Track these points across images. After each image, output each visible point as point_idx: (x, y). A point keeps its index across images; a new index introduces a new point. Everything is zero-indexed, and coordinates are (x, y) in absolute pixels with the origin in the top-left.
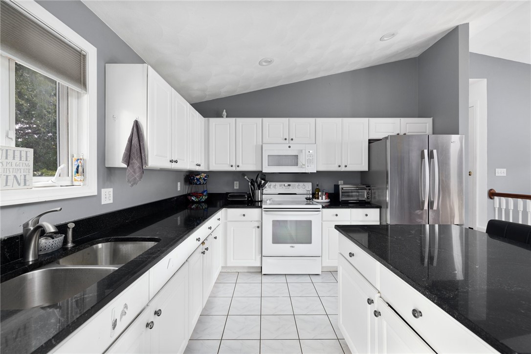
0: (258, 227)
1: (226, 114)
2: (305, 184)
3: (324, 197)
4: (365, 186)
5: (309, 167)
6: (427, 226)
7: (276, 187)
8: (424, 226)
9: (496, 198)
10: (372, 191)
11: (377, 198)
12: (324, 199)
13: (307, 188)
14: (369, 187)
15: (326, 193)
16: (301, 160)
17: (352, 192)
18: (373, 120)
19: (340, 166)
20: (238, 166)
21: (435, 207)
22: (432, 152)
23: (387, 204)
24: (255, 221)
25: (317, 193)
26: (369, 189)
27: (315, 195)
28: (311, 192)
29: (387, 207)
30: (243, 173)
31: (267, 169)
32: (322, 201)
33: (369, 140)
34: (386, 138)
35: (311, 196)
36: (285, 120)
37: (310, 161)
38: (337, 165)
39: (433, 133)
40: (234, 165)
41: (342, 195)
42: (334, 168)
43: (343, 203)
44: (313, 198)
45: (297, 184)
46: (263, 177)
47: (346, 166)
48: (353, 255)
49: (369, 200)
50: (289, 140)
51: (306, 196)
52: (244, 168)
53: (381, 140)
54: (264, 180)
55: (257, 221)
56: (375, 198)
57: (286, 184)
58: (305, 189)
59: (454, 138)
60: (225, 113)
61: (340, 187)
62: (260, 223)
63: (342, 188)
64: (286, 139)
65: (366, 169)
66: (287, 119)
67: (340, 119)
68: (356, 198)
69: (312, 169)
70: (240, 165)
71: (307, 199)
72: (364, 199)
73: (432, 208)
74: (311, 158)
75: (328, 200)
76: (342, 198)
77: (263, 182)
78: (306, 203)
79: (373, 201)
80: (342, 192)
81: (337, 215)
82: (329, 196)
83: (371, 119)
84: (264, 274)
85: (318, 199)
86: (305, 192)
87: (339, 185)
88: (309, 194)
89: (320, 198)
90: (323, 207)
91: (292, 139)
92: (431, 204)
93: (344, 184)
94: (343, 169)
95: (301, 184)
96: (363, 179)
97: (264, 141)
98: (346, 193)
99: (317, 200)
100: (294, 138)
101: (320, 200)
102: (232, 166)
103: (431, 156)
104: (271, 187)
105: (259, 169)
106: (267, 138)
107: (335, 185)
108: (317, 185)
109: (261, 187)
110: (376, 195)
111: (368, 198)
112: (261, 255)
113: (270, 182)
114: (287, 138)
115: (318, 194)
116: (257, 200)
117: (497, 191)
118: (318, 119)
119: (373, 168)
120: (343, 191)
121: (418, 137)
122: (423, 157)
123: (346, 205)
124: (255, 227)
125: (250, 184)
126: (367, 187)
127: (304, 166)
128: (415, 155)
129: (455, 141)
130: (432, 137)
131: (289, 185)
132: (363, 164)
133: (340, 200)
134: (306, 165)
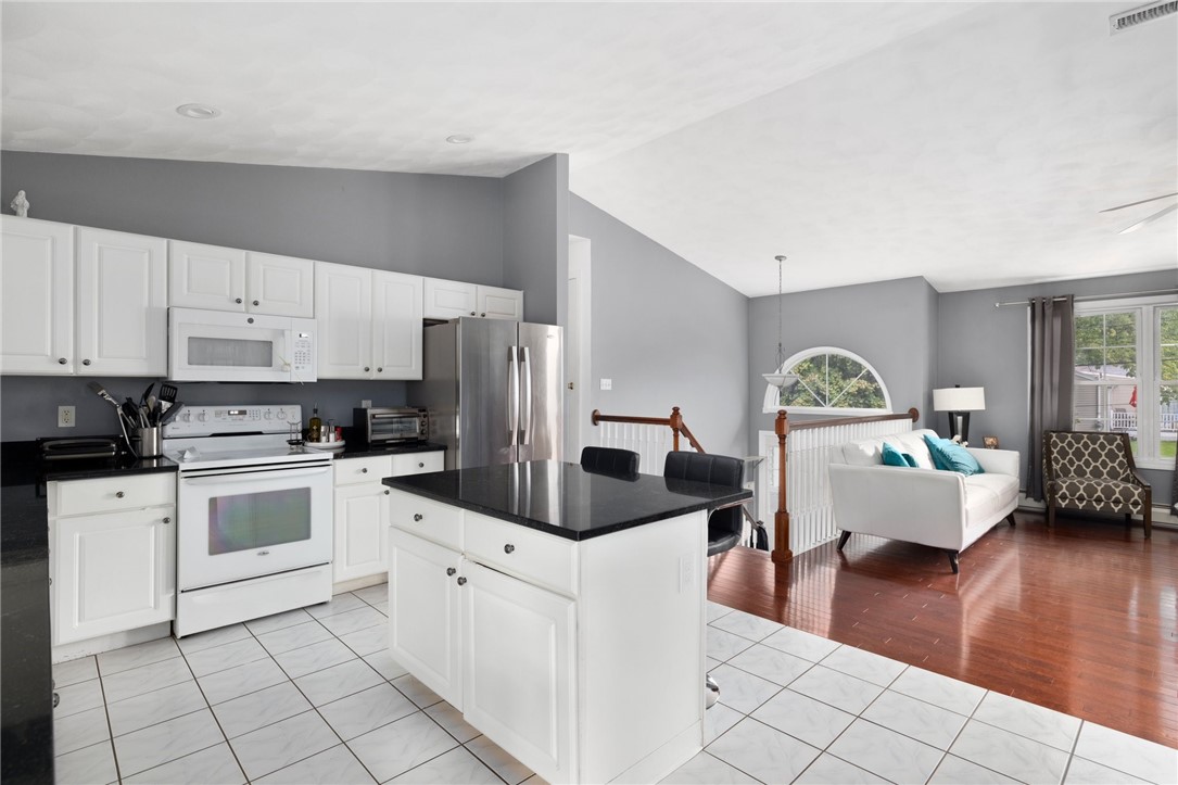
0: (166, 521)
1: (27, 204)
2: (285, 408)
3: (332, 436)
4: (416, 411)
5: (300, 370)
6: (516, 465)
7: (206, 418)
8: (513, 465)
9: (602, 423)
10: (430, 419)
11: (439, 432)
12: (332, 441)
13: (290, 417)
14: (424, 411)
15: (336, 428)
16: (282, 352)
17: (392, 423)
18: (432, 282)
19: (367, 370)
20: (86, 363)
21: (527, 442)
22: (523, 350)
23: (457, 440)
24: (154, 507)
25: (315, 428)
26: (425, 416)
27: (309, 434)
28: (300, 428)
29: (457, 448)
30: (94, 383)
31: (182, 372)
32: (328, 445)
33: (424, 320)
34: (456, 321)
35: (300, 437)
36: (239, 255)
37: (302, 357)
38: (361, 367)
39: (525, 320)
40: (70, 358)
41: (373, 431)
42: (356, 373)
43: (375, 446)
44: (304, 438)
45: (263, 409)
46: (169, 392)
47: (380, 370)
48: (421, 517)
49: (423, 438)
50: (247, 302)
51: (288, 437)
52: (101, 367)
53: (446, 322)
54: (171, 399)
55: (161, 506)
56: (434, 432)
57: (235, 410)
58: (285, 421)
59: (552, 330)
60: (21, 199)
61: (370, 412)
62: (172, 509)
63: (373, 416)
64: (239, 301)
65: (418, 376)
66: (241, 254)
67: (368, 271)
68: (398, 435)
69: (306, 374)
70: (94, 358)
71: (291, 442)
72: (414, 435)
73: (522, 443)
74: (305, 350)
75: (341, 443)
76: (372, 437)
77: (166, 405)
78: (290, 451)
79: (432, 438)
80: (373, 424)
81: (365, 471)
82: (343, 433)
83: (427, 279)
84: (183, 638)
85: (318, 440)
86: (286, 427)
87: (365, 410)
88: (296, 432)
89: (324, 439)
90: (336, 457)
91: (256, 303)
92: (521, 435)
93: (374, 406)
94: (374, 375)
95: (275, 409)
96: (411, 395)
97: (175, 300)
98: (381, 425)
99: (315, 444)
100: (260, 301)
101: (323, 443)
102: (62, 362)
103: (521, 358)
104: (191, 418)
105: (159, 371)
106: (185, 291)
107: (354, 409)
108: (316, 411)
109: (156, 417)
110: (437, 427)
111: (422, 433)
112: (173, 590)
113: (187, 405)
114: (243, 299)
115: (319, 430)
116: (145, 454)
117: (602, 414)
118: (322, 266)
119: (432, 375)
120: (374, 421)
121: (503, 323)
122: (510, 358)
123: (381, 448)
124: (157, 521)
125: (120, 411)
126: (420, 411)
127: (289, 369)
128: (498, 353)
129: (552, 336)
130: (522, 324)
131: (243, 413)
132: (413, 368)
133: (369, 441)
134: (293, 366)
